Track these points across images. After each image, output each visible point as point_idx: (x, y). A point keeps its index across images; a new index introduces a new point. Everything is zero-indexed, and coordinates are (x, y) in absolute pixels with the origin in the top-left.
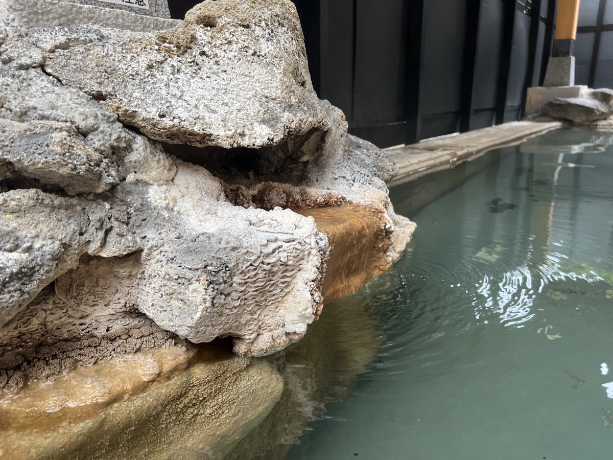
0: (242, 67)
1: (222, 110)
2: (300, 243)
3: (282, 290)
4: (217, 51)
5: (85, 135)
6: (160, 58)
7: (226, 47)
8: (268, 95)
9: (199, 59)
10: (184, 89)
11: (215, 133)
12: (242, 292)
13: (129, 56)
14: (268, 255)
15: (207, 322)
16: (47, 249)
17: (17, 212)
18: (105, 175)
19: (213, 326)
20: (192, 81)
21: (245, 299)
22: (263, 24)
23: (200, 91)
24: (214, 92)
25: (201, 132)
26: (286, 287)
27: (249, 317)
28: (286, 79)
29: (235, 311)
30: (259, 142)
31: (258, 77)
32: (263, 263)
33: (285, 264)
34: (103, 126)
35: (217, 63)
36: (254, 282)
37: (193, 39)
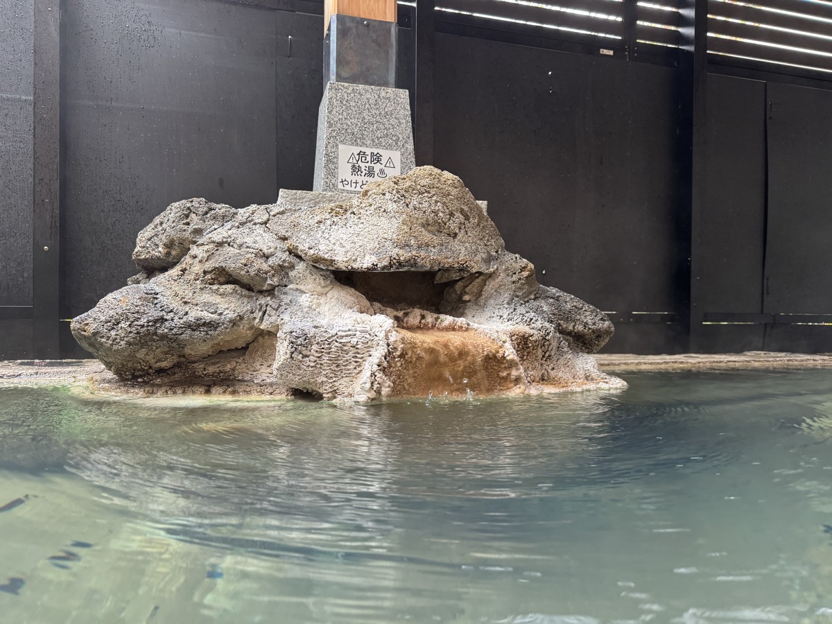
1: (349, 246)
4: (361, 211)
5: (267, 258)
6: (328, 216)
7: (367, 208)
8: (386, 237)
9: (350, 216)
10: (332, 234)
12: (318, 357)
13: (311, 216)
14: (341, 337)
16: (229, 316)
17: (222, 295)
18: (268, 279)
23: (342, 235)
24: (350, 235)
26: (359, 366)
29: (311, 369)
30: (365, 266)
31: (382, 226)
32: (336, 341)
33: (355, 347)
34: (279, 254)
35: (359, 218)
36: (328, 353)
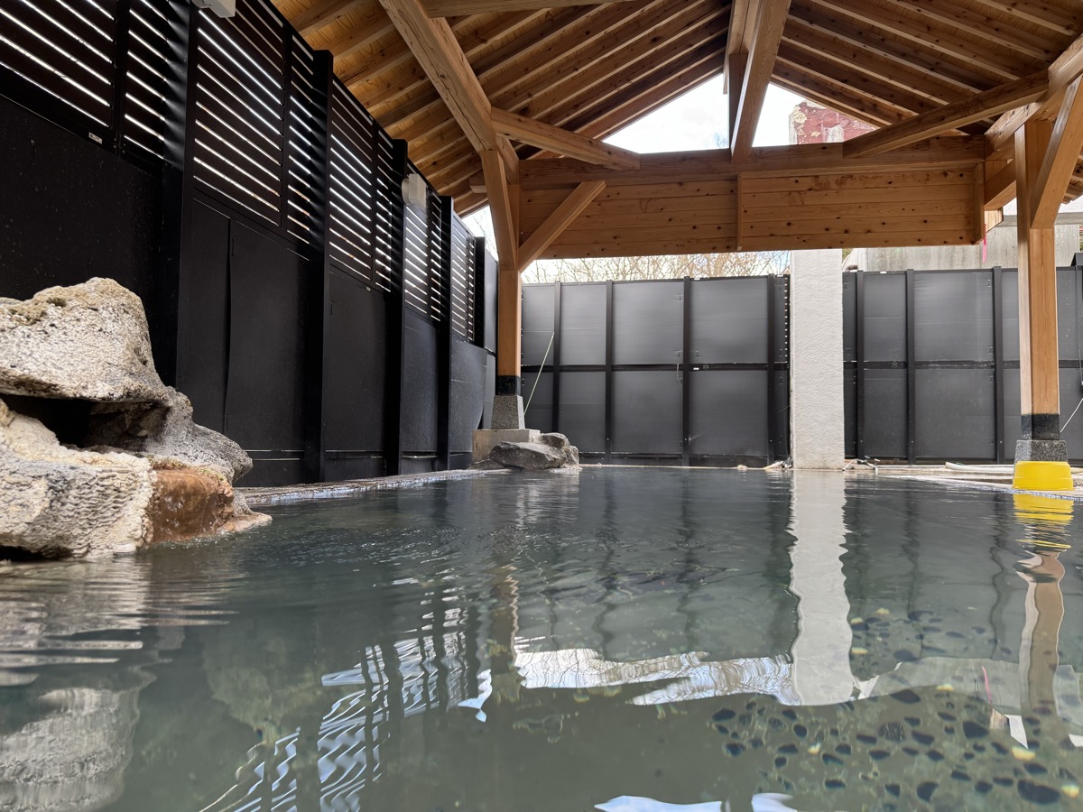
0: (90, 339)
1: (69, 369)
2: (133, 475)
3: (113, 515)
7: (75, 323)
8: (111, 362)
9: (49, 329)
10: (34, 349)
11: (60, 383)
12: (76, 505)
14: (102, 479)
15: (43, 522)
19: (48, 528)
20: (41, 344)
21: (79, 513)
22: (110, 309)
23: (48, 353)
24: (61, 355)
25: (48, 382)
26: (117, 512)
27: (80, 531)
28: (128, 352)
29: (68, 520)
30: (100, 395)
31: (103, 348)
32: (97, 484)
33: (117, 490)
35: (65, 333)
36: (89, 499)
37: (44, 314)
